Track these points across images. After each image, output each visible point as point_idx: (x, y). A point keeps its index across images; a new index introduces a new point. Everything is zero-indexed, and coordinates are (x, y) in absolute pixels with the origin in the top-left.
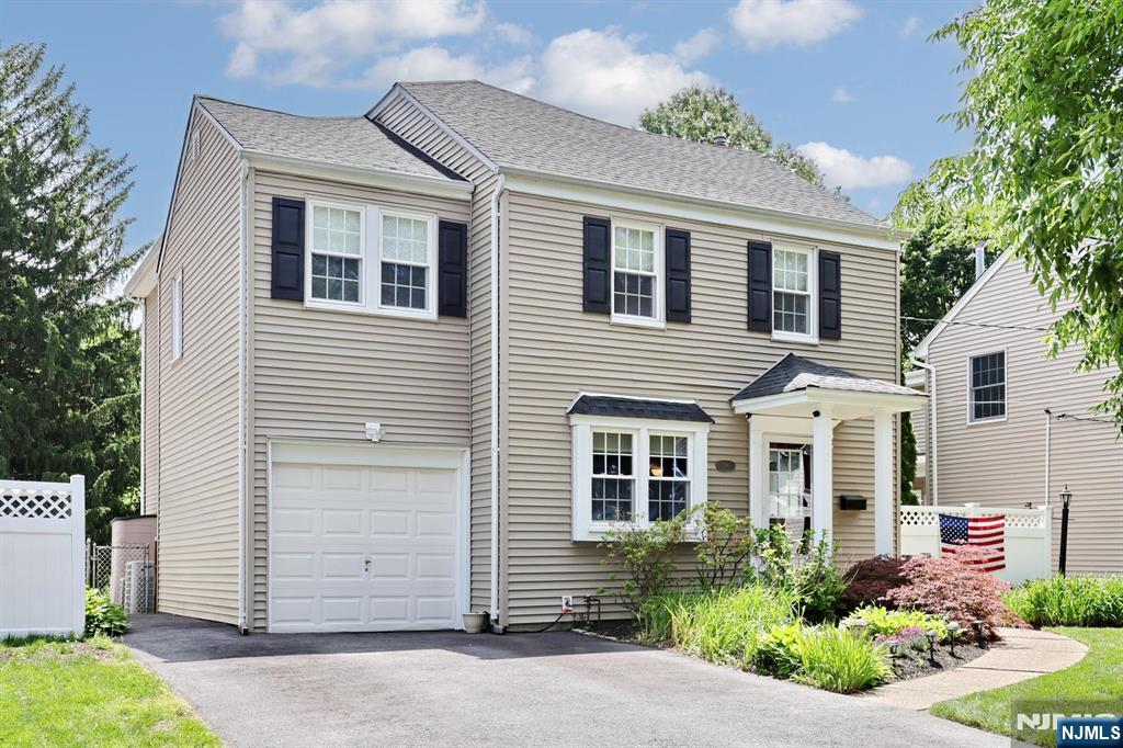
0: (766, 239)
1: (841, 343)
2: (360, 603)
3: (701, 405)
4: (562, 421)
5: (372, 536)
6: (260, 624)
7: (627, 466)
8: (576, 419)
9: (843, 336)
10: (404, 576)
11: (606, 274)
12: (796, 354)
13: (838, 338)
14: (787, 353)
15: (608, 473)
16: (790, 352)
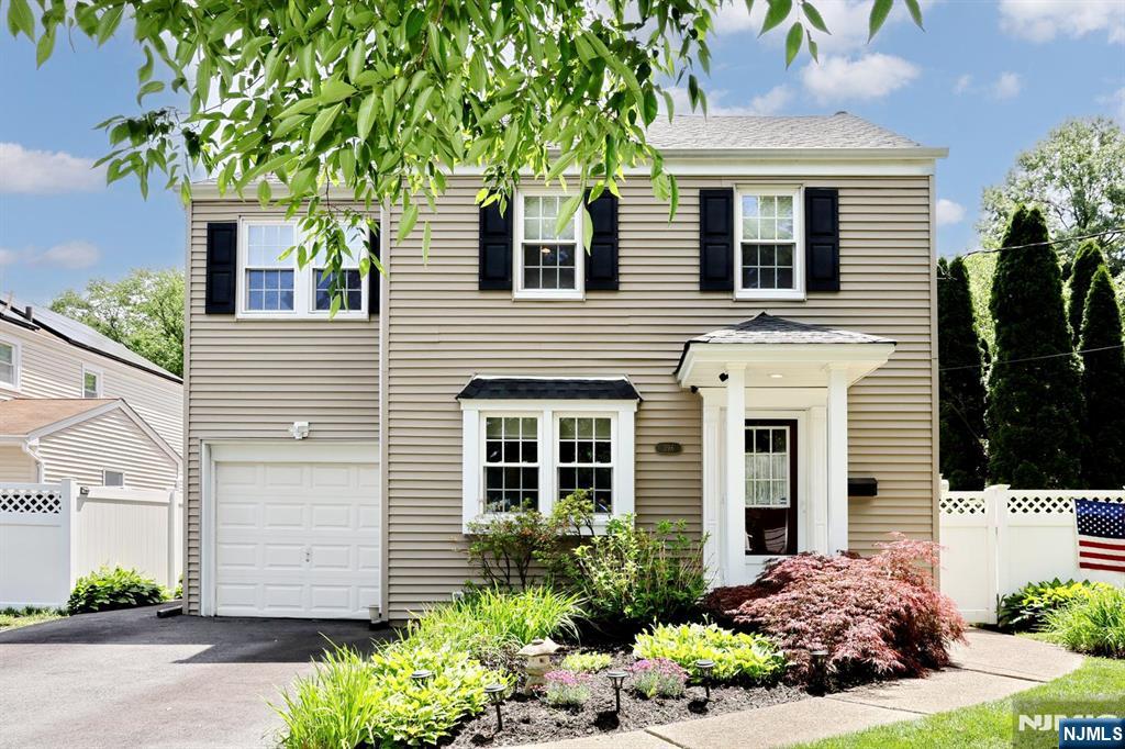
0: (725, 184)
1: (841, 296)
2: (301, 591)
3: (632, 381)
4: (452, 407)
5: (314, 529)
6: (193, 607)
7: (531, 451)
8: (466, 405)
9: (842, 287)
10: (346, 567)
11: (506, 248)
12: (769, 313)
13: (836, 289)
14: (759, 312)
15: (506, 461)
16: (760, 312)
